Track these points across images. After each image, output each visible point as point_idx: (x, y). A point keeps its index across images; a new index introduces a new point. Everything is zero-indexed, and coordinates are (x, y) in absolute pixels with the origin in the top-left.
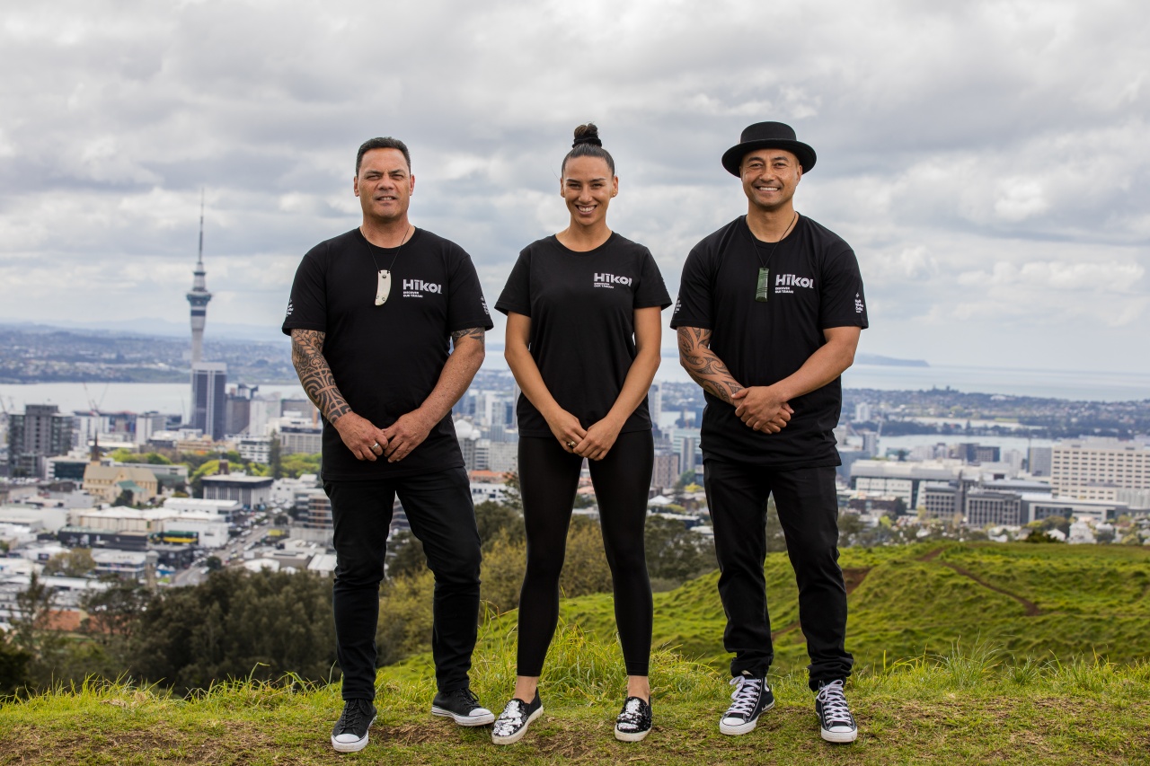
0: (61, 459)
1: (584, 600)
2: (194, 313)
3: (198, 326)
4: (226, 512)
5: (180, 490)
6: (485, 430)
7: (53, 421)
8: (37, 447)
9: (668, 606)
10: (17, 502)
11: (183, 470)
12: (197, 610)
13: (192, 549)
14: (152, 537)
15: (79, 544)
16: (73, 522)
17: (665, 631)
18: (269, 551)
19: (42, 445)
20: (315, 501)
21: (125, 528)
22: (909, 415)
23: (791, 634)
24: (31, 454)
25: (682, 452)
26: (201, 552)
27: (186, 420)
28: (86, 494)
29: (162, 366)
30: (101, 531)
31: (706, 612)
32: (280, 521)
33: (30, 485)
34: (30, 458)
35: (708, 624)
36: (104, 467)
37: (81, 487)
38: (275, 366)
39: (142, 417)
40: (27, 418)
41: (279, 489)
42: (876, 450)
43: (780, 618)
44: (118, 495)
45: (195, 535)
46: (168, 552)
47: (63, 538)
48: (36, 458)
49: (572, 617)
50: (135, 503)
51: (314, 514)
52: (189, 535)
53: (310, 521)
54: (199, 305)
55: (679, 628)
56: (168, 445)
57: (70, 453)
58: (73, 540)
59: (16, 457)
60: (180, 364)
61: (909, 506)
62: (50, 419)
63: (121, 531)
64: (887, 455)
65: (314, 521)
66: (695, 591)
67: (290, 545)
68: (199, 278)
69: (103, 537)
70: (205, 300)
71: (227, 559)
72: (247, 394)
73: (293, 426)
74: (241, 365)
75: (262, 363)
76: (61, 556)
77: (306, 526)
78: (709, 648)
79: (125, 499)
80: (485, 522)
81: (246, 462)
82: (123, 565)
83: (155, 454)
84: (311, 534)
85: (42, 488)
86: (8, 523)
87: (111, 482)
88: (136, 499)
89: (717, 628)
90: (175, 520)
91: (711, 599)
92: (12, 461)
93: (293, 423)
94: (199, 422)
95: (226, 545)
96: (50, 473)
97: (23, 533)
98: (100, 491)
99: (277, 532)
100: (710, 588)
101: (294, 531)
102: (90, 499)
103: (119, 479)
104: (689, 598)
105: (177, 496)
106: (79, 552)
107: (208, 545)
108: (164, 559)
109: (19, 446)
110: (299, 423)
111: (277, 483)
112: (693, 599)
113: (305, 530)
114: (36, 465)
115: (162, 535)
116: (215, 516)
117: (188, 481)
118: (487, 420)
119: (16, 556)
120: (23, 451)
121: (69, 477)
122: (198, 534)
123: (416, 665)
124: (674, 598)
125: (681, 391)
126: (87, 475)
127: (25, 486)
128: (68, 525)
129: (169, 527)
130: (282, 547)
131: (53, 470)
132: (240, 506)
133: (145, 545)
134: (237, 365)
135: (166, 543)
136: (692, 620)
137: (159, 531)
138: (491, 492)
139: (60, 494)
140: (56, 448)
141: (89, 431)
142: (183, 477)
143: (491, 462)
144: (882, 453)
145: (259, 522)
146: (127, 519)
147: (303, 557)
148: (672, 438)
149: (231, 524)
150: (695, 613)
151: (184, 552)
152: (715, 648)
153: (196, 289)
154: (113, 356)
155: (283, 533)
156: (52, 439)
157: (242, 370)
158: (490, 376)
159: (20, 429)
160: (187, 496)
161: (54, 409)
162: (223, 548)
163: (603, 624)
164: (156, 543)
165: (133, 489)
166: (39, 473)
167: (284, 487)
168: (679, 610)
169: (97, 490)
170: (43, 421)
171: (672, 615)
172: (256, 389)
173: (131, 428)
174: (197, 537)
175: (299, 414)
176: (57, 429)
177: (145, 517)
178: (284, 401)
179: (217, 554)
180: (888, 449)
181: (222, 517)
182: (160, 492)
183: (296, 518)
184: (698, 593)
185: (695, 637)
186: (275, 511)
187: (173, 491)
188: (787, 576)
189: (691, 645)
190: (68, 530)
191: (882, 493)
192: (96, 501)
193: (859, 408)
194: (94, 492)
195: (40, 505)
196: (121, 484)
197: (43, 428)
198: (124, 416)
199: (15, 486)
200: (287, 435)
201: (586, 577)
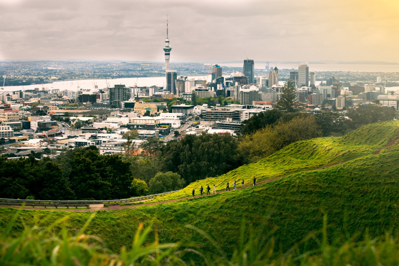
0: (126, 102)
1: (314, 140)
2: (166, 54)
3: (168, 58)
4: (180, 117)
5: (165, 111)
6: (260, 88)
7: (123, 90)
8: (119, 98)
9: (343, 141)
10: (113, 116)
11: (165, 104)
12: (182, 147)
13: (170, 129)
14: (156, 125)
15: (133, 128)
16: (131, 121)
17: (343, 149)
18: (194, 129)
19: (120, 97)
20: (208, 112)
21: (148, 123)
22: (394, 80)
23: (385, 149)
24: (117, 100)
25: (323, 93)
26: (172, 130)
27: (165, 88)
28: (135, 112)
29: (156, 72)
30: (140, 124)
31: (356, 142)
32: (197, 119)
33: (117, 110)
34: (117, 102)
35: (357, 146)
36: (140, 104)
37: (133, 110)
38: (192, 70)
39: (151, 88)
40: (115, 89)
41: (196, 109)
42: (384, 91)
43: (381, 144)
44: (145, 112)
45: (170, 124)
46: (162, 130)
47: (128, 126)
48: (118, 102)
49: (311, 145)
50: (151, 115)
51: (208, 116)
52: (168, 124)
53: (206, 118)
54: (168, 52)
55: (348, 148)
56: (160, 96)
57: (129, 100)
58: (132, 127)
59: (112, 101)
60: (162, 71)
61: (396, 109)
62: (123, 89)
63: (147, 124)
64: (388, 93)
65: (208, 118)
66: (351, 136)
67: (200, 127)
68: (167, 43)
69: (141, 126)
70: (170, 50)
71: (181, 132)
72: (184, 79)
73: (199, 89)
74: (181, 70)
75: (187, 69)
76: (128, 132)
77: (205, 120)
78: (359, 154)
79: (147, 114)
80: (274, 116)
81: (185, 101)
82: (148, 134)
83: (156, 99)
84: (207, 123)
85: (121, 111)
86: (111, 122)
87: (143, 108)
88: (151, 113)
89: (361, 148)
90: (163, 119)
91: (357, 138)
92: (111, 103)
93: (199, 88)
94: (169, 89)
95: (180, 127)
96: (123, 106)
97: (116, 126)
98: (139, 111)
99: (196, 123)
100: (356, 134)
101: (202, 122)
102: (136, 114)
103: (145, 107)
104: (349, 138)
105: (164, 112)
106: (133, 131)
107: (174, 127)
108: (160, 132)
109: (113, 98)
110: (201, 88)
111: (195, 107)
112: (351, 139)
113: (205, 121)
114: (119, 104)
115: (160, 124)
116: (176, 118)
117: (167, 107)
118: (260, 85)
119: (114, 133)
120: (114, 100)
121: (129, 107)
122: (171, 124)
123: (260, 163)
124: (344, 138)
125: (321, 74)
126: (135, 107)
127: (115, 111)
128: (130, 123)
129: (161, 122)
130: (198, 127)
131: (124, 105)
132: (184, 115)
133: (154, 128)
134: (180, 70)
135: (162, 127)
136: (351, 145)
137: (159, 123)
138: (264, 108)
139: (127, 113)
140: (124, 98)
141: (134, 93)
142: (165, 106)
143: (263, 98)
144: (386, 93)
145: (190, 120)
146: (148, 120)
147: (205, 130)
148: (319, 89)
149: (181, 120)
150: (352, 143)
151: (167, 130)
152: (361, 154)
153: (166, 47)
154: (140, 69)
155: (198, 123)
156: (123, 95)
157: (181, 72)
158: (260, 71)
159: (113, 93)
160: (167, 112)
161: (124, 86)
162: (179, 128)
163: (322, 147)
164: (158, 127)
165: (150, 111)
166: (120, 107)
167: (197, 108)
168: (346, 142)
169: (138, 111)
170: (120, 90)
171: (344, 144)
172: (186, 78)
173: (148, 91)
174: (171, 125)
175: (201, 85)
176: (125, 92)
177: (154, 119)
178: (195, 81)
179: (177, 130)
180: (388, 91)
181: (179, 118)
182: (158, 111)
183: (202, 118)
184: (352, 136)
185: (354, 151)
186: (195, 116)
187: (162, 111)
188: (382, 130)
189: (353, 153)
190: (130, 124)
191: (388, 105)
192: (138, 115)
193: (378, 78)
194: (137, 111)
195: (121, 116)
196: (146, 109)
197: (120, 92)
198: (145, 88)
199: (112, 111)
200: (197, 92)
201: (309, 133)
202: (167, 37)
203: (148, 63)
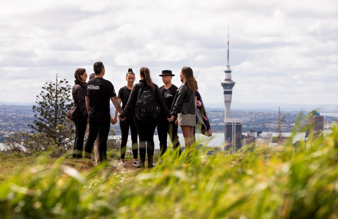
2: (226, 93)
3: (228, 99)
54: (228, 88)
68: (227, 74)
72: (256, 135)
153: (227, 80)
202: (228, 63)
203: (220, 111)
